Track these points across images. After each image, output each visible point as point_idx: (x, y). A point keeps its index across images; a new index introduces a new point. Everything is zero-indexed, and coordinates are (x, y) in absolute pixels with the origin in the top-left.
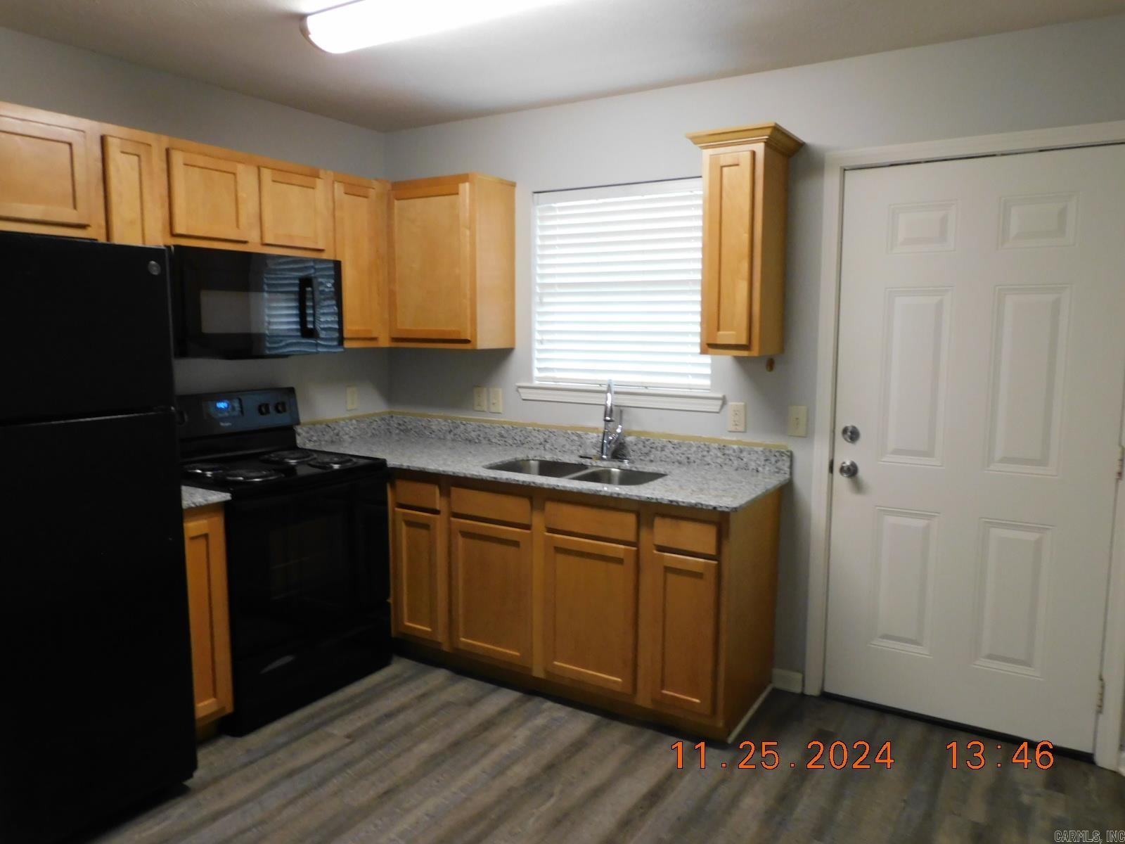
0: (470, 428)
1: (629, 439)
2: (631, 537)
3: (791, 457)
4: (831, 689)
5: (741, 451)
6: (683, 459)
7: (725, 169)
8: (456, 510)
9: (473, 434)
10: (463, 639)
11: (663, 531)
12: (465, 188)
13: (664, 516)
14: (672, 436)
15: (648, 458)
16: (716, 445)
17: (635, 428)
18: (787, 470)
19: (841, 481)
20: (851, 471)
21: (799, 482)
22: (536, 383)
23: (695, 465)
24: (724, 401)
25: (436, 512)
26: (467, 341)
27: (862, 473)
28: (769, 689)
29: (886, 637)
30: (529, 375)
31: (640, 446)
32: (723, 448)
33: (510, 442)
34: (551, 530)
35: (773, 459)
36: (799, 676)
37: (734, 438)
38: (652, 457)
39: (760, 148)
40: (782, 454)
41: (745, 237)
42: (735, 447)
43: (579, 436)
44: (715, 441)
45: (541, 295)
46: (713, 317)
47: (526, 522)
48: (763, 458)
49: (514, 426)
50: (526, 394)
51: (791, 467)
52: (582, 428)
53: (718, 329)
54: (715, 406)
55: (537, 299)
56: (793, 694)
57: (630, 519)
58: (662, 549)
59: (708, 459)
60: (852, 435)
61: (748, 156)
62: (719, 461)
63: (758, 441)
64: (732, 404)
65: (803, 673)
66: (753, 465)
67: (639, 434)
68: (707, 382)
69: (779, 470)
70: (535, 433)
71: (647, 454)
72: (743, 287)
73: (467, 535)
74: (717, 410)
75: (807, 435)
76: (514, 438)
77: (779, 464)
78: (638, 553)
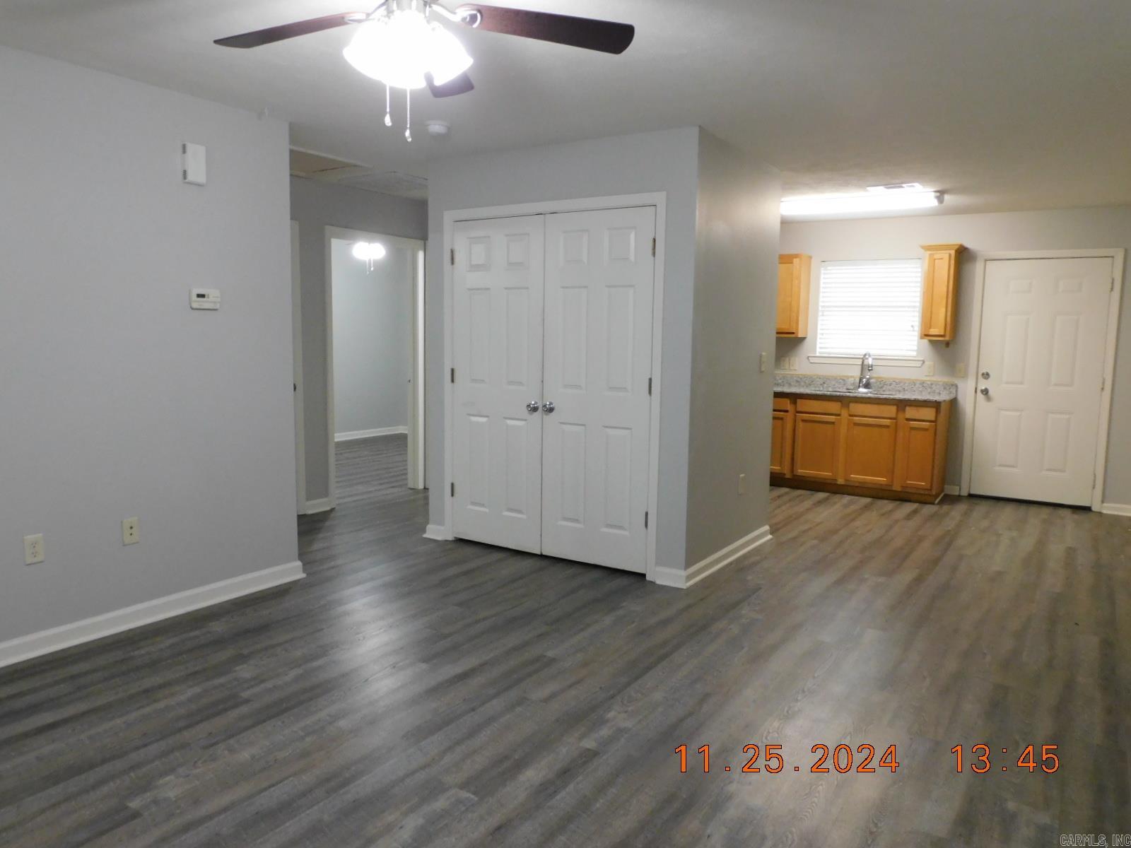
0: (778, 378)
1: (872, 381)
2: (894, 416)
3: (957, 386)
4: (972, 492)
5: (932, 384)
6: (900, 389)
7: (936, 261)
8: (799, 409)
9: (780, 381)
10: (799, 471)
11: (910, 412)
12: (796, 261)
13: (910, 406)
14: (894, 379)
15: (882, 389)
16: (918, 382)
17: (874, 375)
18: (955, 392)
19: (981, 396)
20: (985, 392)
21: (960, 398)
22: (818, 354)
23: (907, 392)
24: (924, 362)
25: (787, 411)
26: (793, 333)
27: (991, 393)
28: (942, 495)
29: (1000, 465)
30: (815, 351)
31: (878, 383)
32: (923, 383)
33: (803, 384)
34: (851, 416)
35: (948, 388)
36: (958, 488)
37: (928, 378)
38: (884, 389)
39: (953, 252)
40: (952, 385)
41: (945, 289)
42: (929, 383)
43: (844, 380)
44: (917, 380)
45: (823, 311)
46: (927, 321)
47: (838, 413)
48: (942, 388)
49: (805, 376)
50: (812, 360)
51: (957, 391)
52: (845, 376)
53: (930, 328)
54: (919, 364)
55: (820, 314)
56: (956, 496)
57: (894, 408)
58: (908, 420)
59: (915, 389)
60: (986, 376)
61: (947, 256)
62: (920, 389)
63: (939, 380)
64: (926, 363)
65: (960, 486)
66: (937, 391)
67: (877, 378)
68: (914, 354)
69: (951, 393)
70: (818, 379)
71: (882, 387)
72: (943, 310)
73: (804, 421)
74: (920, 365)
75: (965, 376)
76: (805, 383)
77: (951, 390)
78: (896, 422)
